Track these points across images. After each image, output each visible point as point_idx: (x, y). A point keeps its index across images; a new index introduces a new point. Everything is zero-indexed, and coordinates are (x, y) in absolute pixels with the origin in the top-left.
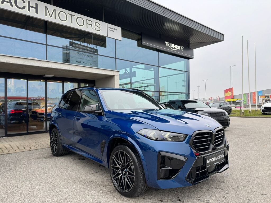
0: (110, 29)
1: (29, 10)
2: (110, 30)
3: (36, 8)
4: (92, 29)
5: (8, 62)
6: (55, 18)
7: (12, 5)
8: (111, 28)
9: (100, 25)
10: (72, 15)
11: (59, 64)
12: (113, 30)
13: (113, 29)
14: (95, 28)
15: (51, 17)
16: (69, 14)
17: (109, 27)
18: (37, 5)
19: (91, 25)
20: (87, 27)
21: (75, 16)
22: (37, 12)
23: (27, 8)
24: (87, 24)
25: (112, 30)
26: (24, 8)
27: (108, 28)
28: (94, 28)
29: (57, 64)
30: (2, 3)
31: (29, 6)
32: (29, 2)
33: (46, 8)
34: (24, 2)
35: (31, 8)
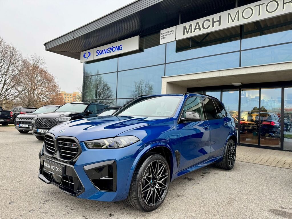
1: (213, 26)
3: (219, 21)
5: (181, 80)
6: (238, 20)
7: (200, 30)
10: (259, 6)
11: (221, 72)
15: (233, 21)
16: (255, 6)
18: (220, 17)
20: (283, 9)
21: (264, 4)
22: (220, 24)
23: (211, 25)
24: (284, 4)
29: (218, 73)
30: (194, 31)
31: (214, 22)
32: (213, 19)
33: (229, 14)
34: (209, 21)
35: (215, 24)
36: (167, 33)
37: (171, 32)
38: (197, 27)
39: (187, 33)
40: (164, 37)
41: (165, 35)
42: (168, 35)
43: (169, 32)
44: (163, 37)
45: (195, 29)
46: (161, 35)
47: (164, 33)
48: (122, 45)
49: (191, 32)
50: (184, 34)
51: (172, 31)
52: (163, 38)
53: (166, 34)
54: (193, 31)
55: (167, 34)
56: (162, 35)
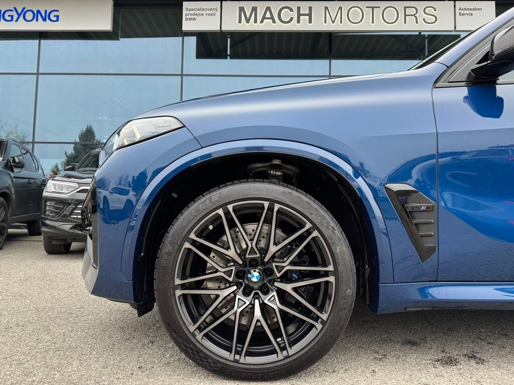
0: (463, 12)
1: (299, 21)
2: (463, 14)
3: (310, 15)
4: (417, 23)
6: (341, 22)
7: (274, 22)
8: (465, 9)
9: (435, 10)
10: (373, 8)
12: (471, 12)
13: (471, 9)
14: (424, 19)
15: (333, 22)
16: (367, 7)
17: (460, 9)
18: (310, 8)
19: (414, 15)
20: (405, 23)
21: (379, 7)
22: (310, 22)
23: (295, 19)
24: (405, 15)
25: (468, 12)
26: (292, 19)
27: (458, 12)
28: (420, 20)
30: (262, 22)
31: (299, 15)
32: (299, 8)
33: (326, 8)
34: (291, 10)
35: (302, 17)
36: (199, 10)
37: (210, 12)
38: (268, 15)
39: (248, 21)
40: (193, 17)
41: (196, 15)
42: (203, 15)
43: (206, 10)
44: (190, 17)
45: (264, 18)
46: (184, 12)
47: (192, 10)
48: (58, 11)
49: (256, 21)
50: (240, 22)
51: (211, 10)
52: (190, 19)
53: (196, 12)
54: (259, 20)
55: (201, 12)
56: (188, 12)
